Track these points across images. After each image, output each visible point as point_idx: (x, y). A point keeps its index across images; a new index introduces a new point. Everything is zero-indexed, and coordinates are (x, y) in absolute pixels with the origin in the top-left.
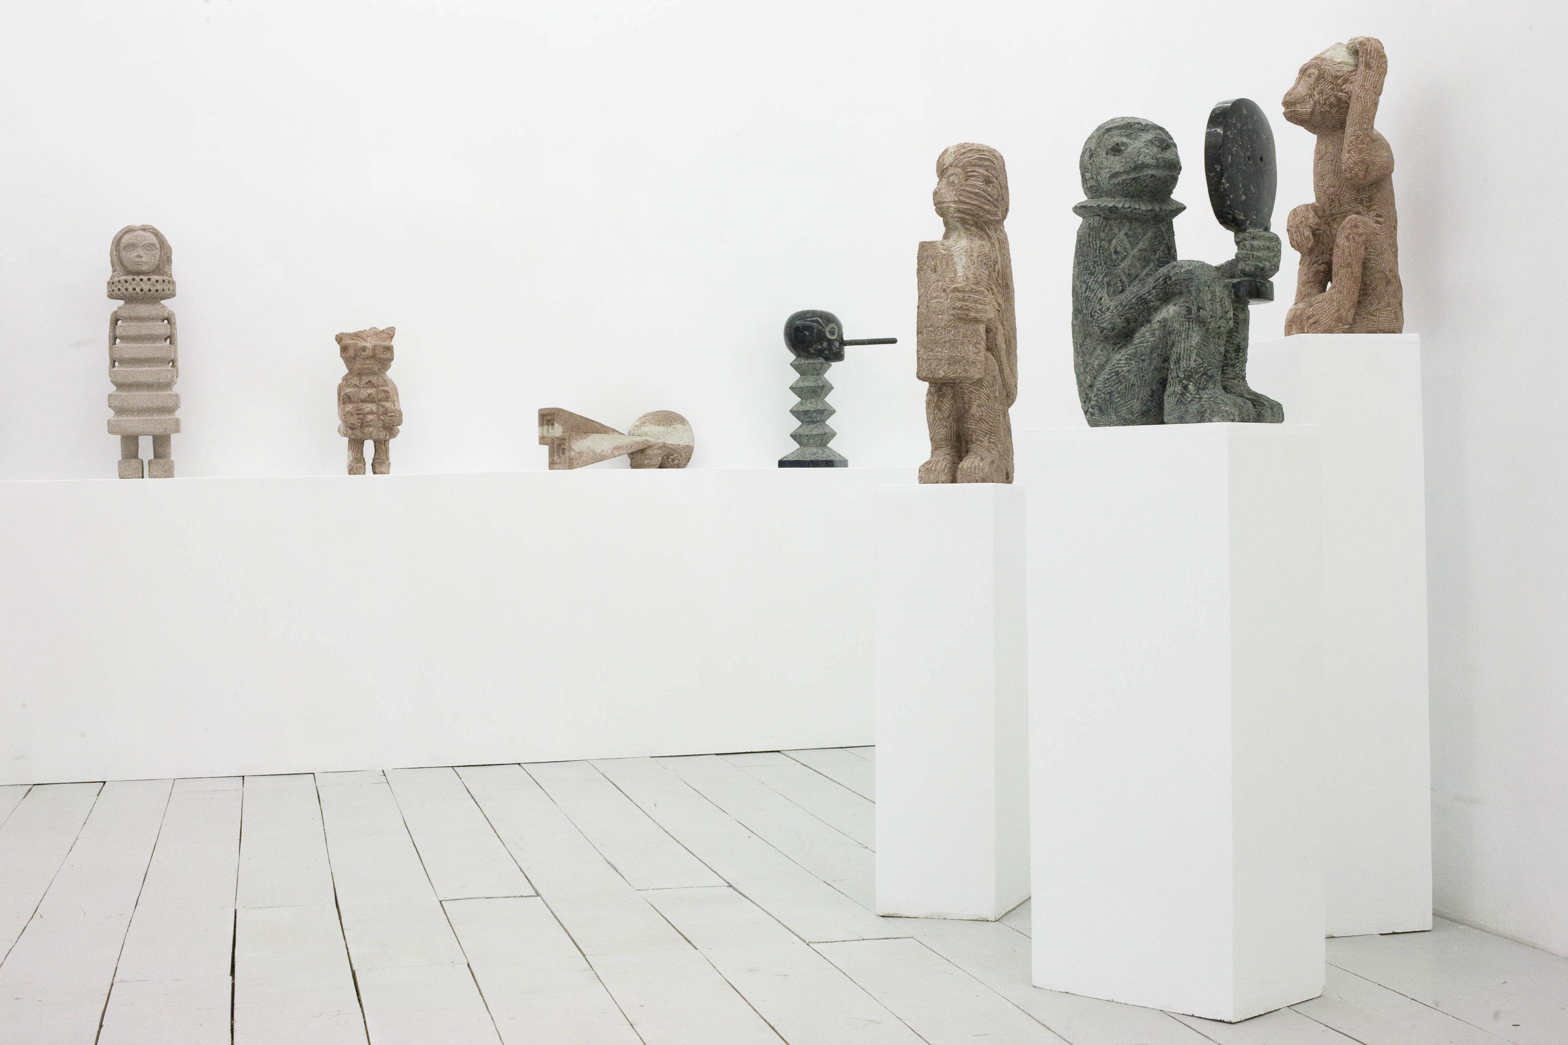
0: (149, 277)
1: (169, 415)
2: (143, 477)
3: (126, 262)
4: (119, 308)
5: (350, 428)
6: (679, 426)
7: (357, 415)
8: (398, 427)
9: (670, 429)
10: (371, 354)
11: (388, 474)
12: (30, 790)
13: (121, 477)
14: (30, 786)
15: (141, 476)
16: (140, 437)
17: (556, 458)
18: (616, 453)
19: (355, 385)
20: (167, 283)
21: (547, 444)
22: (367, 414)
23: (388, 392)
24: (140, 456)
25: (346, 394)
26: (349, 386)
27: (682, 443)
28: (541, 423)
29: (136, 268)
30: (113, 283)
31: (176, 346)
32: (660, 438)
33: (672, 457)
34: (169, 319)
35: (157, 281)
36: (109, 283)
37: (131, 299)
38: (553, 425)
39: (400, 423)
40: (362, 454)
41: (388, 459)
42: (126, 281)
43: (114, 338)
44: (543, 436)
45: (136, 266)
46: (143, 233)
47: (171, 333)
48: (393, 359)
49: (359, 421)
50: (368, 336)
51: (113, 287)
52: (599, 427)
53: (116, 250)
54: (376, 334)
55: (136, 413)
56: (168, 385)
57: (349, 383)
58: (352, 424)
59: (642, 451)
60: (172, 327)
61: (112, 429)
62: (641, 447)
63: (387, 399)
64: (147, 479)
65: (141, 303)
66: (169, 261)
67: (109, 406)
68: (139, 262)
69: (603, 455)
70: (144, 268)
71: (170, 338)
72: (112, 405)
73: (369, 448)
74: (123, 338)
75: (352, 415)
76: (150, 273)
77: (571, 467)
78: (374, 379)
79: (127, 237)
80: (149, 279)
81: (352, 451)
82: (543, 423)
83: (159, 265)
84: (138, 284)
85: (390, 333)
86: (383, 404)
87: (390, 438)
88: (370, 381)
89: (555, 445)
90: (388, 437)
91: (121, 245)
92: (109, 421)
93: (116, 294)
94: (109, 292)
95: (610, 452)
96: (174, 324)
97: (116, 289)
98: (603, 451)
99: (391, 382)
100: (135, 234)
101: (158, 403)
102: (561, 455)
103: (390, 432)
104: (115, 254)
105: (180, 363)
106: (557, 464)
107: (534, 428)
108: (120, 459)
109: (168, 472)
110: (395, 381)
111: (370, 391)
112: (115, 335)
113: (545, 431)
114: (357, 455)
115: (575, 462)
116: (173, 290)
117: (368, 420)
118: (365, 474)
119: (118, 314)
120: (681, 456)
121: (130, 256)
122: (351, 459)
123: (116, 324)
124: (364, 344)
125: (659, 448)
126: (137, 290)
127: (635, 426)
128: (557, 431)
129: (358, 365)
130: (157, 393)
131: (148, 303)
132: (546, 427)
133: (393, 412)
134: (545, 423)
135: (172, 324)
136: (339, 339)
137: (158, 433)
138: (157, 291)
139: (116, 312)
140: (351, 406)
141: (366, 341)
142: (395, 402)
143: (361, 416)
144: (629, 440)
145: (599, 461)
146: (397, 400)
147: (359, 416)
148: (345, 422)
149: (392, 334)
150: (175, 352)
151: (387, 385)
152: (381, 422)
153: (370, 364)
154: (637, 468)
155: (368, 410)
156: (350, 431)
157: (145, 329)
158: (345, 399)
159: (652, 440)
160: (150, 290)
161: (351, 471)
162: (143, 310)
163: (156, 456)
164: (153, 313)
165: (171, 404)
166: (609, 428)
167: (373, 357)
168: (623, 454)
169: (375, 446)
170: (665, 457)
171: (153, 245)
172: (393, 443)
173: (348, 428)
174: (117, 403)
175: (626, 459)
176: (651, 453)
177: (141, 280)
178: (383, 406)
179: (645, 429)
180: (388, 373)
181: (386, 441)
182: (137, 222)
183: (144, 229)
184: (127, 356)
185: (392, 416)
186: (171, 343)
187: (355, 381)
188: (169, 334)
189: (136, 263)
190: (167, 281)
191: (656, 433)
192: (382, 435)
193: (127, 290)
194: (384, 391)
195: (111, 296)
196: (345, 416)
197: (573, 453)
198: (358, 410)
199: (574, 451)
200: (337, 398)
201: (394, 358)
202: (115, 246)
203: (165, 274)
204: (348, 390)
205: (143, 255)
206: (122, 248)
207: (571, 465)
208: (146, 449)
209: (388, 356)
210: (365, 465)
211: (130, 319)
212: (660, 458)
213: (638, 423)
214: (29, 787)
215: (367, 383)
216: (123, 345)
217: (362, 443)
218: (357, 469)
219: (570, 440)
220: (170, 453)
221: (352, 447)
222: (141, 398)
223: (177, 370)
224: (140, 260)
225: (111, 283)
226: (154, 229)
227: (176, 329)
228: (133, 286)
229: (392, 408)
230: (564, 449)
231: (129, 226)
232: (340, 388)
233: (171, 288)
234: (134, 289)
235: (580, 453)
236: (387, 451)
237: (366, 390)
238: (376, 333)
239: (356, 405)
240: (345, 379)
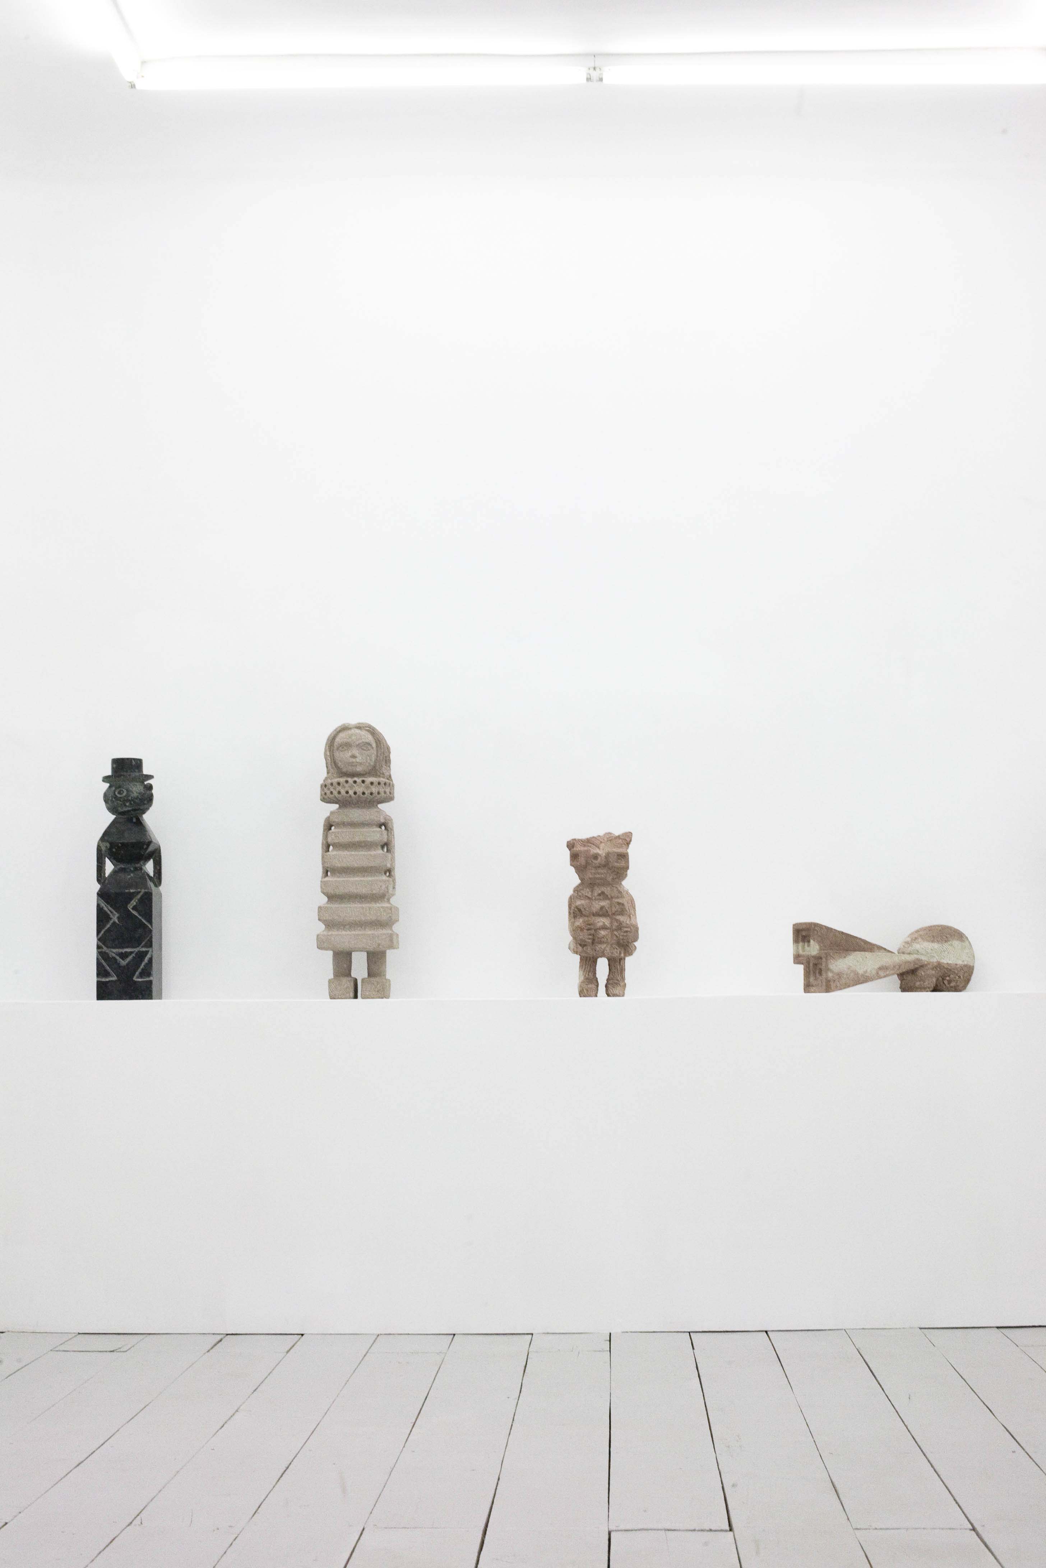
0: (364, 779)
1: (382, 929)
2: (356, 997)
3: (340, 763)
4: (332, 813)
5: (581, 945)
6: (956, 943)
7: (588, 930)
8: (634, 943)
9: (946, 946)
10: (603, 863)
11: (623, 996)
12: (221, 1341)
13: (332, 998)
14: (222, 1336)
15: (352, 994)
16: (353, 953)
17: (812, 979)
18: (881, 973)
19: (586, 896)
20: (384, 786)
21: (803, 964)
22: (600, 929)
23: (623, 904)
24: (353, 974)
25: (577, 907)
26: (580, 897)
27: (960, 962)
28: (796, 941)
29: (350, 769)
30: (326, 786)
31: (394, 853)
32: (934, 957)
33: (948, 978)
34: (385, 825)
35: (372, 783)
36: (322, 786)
37: (344, 803)
38: (809, 942)
39: (636, 939)
40: (595, 973)
41: (623, 979)
42: (339, 784)
43: (327, 847)
44: (798, 955)
45: (350, 768)
46: (358, 731)
47: (388, 840)
48: (628, 868)
49: (590, 937)
50: (601, 842)
51: (326, 790)
52: (863, 944)
53: (330, 751)
54: (610, 840)
55: (347, 927)
56: (382, 897)
57: (580, 894)
58: (581, 940)
59: (913, 972)
60: (389, 834)
61: (322, 944)
62: (912, 967)
63: (622, 912)
64: (359, 1000)
65: (355, 808)
66: (388, 761)
67: (319, 920)
68: (353, 762)
69: (867, 976)
70: (359, 769)
71: (387, 846)
72: (321, 918)
73: (602, 967)
74: (335, 845)
75: (582, 930)
76: (366, 774)
77: (828, 990)
78: (607, 890)
79: (341, 735)
80: (363, 782)
81: (583, 969)
82: (798, 939)
83: (374, 767)
84: (351, 787)
85: (626, 839)
86: (618, 917)
87: (625, 955)
88: (603, 893)
89: (811, 965)
90: (622, 955)
91: (336, 744)
92: (318, 936)
93: (328, 798)
94: (321, 795)
95: (874, 972)
96: (392, 830)
97: (328, 792)
98: (866, 972)
99: (627, 892)
100: (350, 732)
101: (371, 917)
102: (817, 975)
103: (625, 950)
104: (329, 754)
105: (398, 873)
106: (813, 986)
107: (787, 945)
108: (332, 976)
109: (383, 992)
110: (632, 892)
111: (603, 903)
112: (327, 842)
113: (800, 948)
114: (588, 975)
115: (833, 985)
116: (390, 793)
117: (600, 936)
118: (596, 996)
119: (331, 820)
120: (959, 977)
121: (344, 756)
122: (582, 978)
123: (330, 829)
124: (597, 851)
125: (933, 969)
126: (350, 792)
127: (906, 942)
128: (813, 949)
129: (589, 875)
130: (370, 905)
131: (363, 807)
132: (801, 944)
133: (627, 927)
134: (800, 939)
135: (389, 829)
136: (571, 845)
137: (371, 949)
138: (371, 794)
139: (329, 817)
140: (581, 920)
141: (599, 848)
142: (631, 916)
143: (592, 932)
144: (898, 959)
145: (861, 983)
146: (633, 914)
147: (590, 931)
148: (575, 938)
149: (628, 840)
150: (393, 859)
151: (622, 897)
152: (615, 938)
153: (602, 874)
154: (908, 991)
155: (600, 924)
156: (580, 948)
157: (360, 834)
158: (575, 912)
159: (924, 958)
160: (364, 793)
161: (582, 993)
162: (356, 814)
163: (370, 974)
164: (368, 818)
165: (384, 917)
166: (874, 945)
167: (606, 865)
168: (893, 974)
169: (609, 965)
170: (941, 979)
171: (369, 744)
172: (629, 962)
173: (578, 945)
174: (327, 917)
175: (895, 980)
176: (923, 973)
177: (355, 782)
178: (617, 920)
179: (917, 946)
180: (624, 883)
181: (622, 959)
182: (353, 720)
183: (359, 727)
184: (339, 865)
185: (627, 932)
186: (388, 851)
187: (587, 892)
188: (385, 840)
189: (350, 764)
190: (382, 783)
191: (929, 951)
192: (616, 953)
193: (339, 793)
194: (619, 904)
195: (325, 799)
196: (575, 931)
197: (830, 975)
198: (589, 925)
199: (832, 971)
200: (568, 911)
201: (630, 867)
202: (329, 746)
203: (381, 775)
204: (579, 903)
205: (357, 755)
206: (335, 748)
207: (828, 988)
208: (359, 967)
209: (623, 864)
210: (597, 986)
211: (343, 824)
212: (934, 980)
213: (909, 939)
214: (219, 1338)
215: (599, 895)
216: (335, 853)
217: (595, 962)
218: (587, 991)
219: (826, 959)
220: (385, 971)
221: (584, 966)
222: (352, 911)
223: (394, 881)
224: (354, 760)
225: (324, 786)
226: (370, 726)
227: (393, 835)
228: (346, 789)
229: (628, 922)
230: (821, 970)
231: (344, 725)
232: (571, 900)
233: (388, 790)
234: (347, 792)
235: (840, 975)
236: (622, 970)
237: (599, 902)
238: (611, 838)
239: (586, 919)
240: (576, 890)
